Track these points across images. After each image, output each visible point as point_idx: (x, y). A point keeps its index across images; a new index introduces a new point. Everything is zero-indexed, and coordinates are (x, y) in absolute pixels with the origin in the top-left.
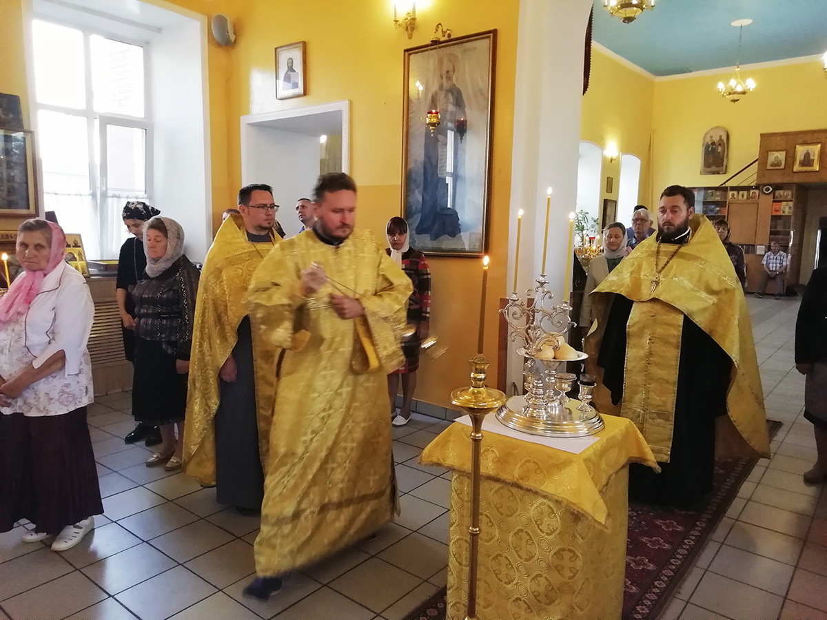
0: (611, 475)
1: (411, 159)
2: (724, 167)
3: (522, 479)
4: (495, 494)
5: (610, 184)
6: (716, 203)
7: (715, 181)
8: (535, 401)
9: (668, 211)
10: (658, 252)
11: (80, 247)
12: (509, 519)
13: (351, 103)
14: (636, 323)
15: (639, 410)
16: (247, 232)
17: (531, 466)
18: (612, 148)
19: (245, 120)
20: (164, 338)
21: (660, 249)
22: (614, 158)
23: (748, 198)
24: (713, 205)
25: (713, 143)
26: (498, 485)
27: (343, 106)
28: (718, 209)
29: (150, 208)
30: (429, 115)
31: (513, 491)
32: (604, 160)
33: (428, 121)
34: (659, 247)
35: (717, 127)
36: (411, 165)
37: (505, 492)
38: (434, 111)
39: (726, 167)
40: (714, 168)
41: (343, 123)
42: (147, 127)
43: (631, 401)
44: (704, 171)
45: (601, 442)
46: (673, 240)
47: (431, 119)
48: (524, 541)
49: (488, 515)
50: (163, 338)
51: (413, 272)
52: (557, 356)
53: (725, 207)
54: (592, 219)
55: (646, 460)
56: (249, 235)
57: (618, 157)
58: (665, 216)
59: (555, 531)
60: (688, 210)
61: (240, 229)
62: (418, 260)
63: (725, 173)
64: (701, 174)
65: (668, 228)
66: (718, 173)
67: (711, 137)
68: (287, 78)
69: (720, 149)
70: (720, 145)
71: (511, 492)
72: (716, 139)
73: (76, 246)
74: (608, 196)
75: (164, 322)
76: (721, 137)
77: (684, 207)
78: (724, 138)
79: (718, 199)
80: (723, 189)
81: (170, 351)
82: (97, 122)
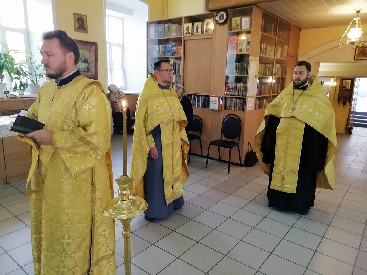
9: (298, 73)
10: (293, 94)
14: (281, 128)
15: (282, 169)
21: (295, 92)
23: (202, 32)
34: (293, 92)
43: (278, 165)
46: (300, 88)
56: (159, 85)
58: (297, 76)
60: (308, 73)
65: (298, 82)
77: (305, 72)
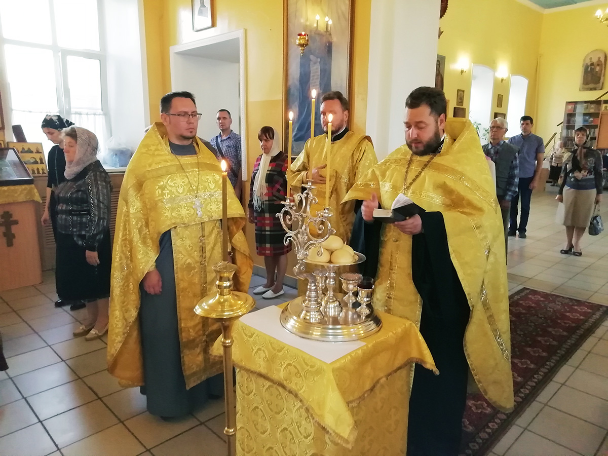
0: (381, 378)
1: (290, 77)
2: (601, 84)
3: (286, 380)
4: (267, 391)
5: (500, 100)
6: (590, 115)
7: (593, 96)
8: (308, 304)
9: (413, 126)
11: (41, 153)
12: (276, 416)
13: (246, 30)
16: (170, 142)
17: (292, 369)
18: (503, 70)
19: (174, 49)
20: (76, 232)
22: (505, 79)
24: (587, 116)
25: (592, 64)
26: (268, 384)
27: (240, 34)
28: (592, 119)
29: (65, 121)
30: (299, 37)
31: (280, 390)
32: (495, 80)
33: (298, 42)
35: (596, 50)
36: (290, 83)
37: (273, 390)
38: (303, 33)
39: (603, 84)
40: (592, 86)
41: (241, 48)
42: (101, 58)
44: (582, 88)
45: (365, 348)
47: (300, 40)
48: (288, 439)
49: (262, 409)
50: (74, 232)
51: (276, 173)
52: (333, 260)
53: (599, 117)
54: (484, 129)
55: (425, 363)
56: (172, 145)
57: (509, 78)
59: (309, 436)
61: (162, 138)
62: (282, 163)
63: (601, 89)
64: (580, 90)
66: (595, 89)
67: (591, 59)
68: (200, 13)
69: (598, 69)
70: (598, 65)
71: (278, 390)
72: (595, 60)
73: (38, 152)
74: (499, 110)
75: (75, 218)
76: (599, 58)
78: (602, 59)
79: (592, 111)
80: (597, 102)
81: (80, 243)
82: (60, 54)
